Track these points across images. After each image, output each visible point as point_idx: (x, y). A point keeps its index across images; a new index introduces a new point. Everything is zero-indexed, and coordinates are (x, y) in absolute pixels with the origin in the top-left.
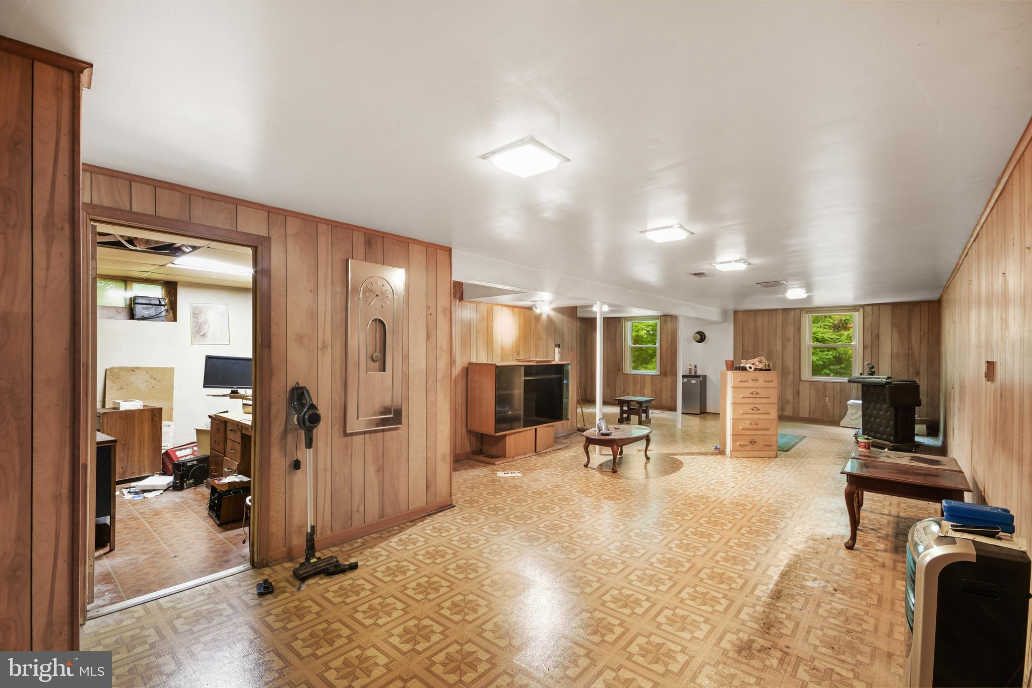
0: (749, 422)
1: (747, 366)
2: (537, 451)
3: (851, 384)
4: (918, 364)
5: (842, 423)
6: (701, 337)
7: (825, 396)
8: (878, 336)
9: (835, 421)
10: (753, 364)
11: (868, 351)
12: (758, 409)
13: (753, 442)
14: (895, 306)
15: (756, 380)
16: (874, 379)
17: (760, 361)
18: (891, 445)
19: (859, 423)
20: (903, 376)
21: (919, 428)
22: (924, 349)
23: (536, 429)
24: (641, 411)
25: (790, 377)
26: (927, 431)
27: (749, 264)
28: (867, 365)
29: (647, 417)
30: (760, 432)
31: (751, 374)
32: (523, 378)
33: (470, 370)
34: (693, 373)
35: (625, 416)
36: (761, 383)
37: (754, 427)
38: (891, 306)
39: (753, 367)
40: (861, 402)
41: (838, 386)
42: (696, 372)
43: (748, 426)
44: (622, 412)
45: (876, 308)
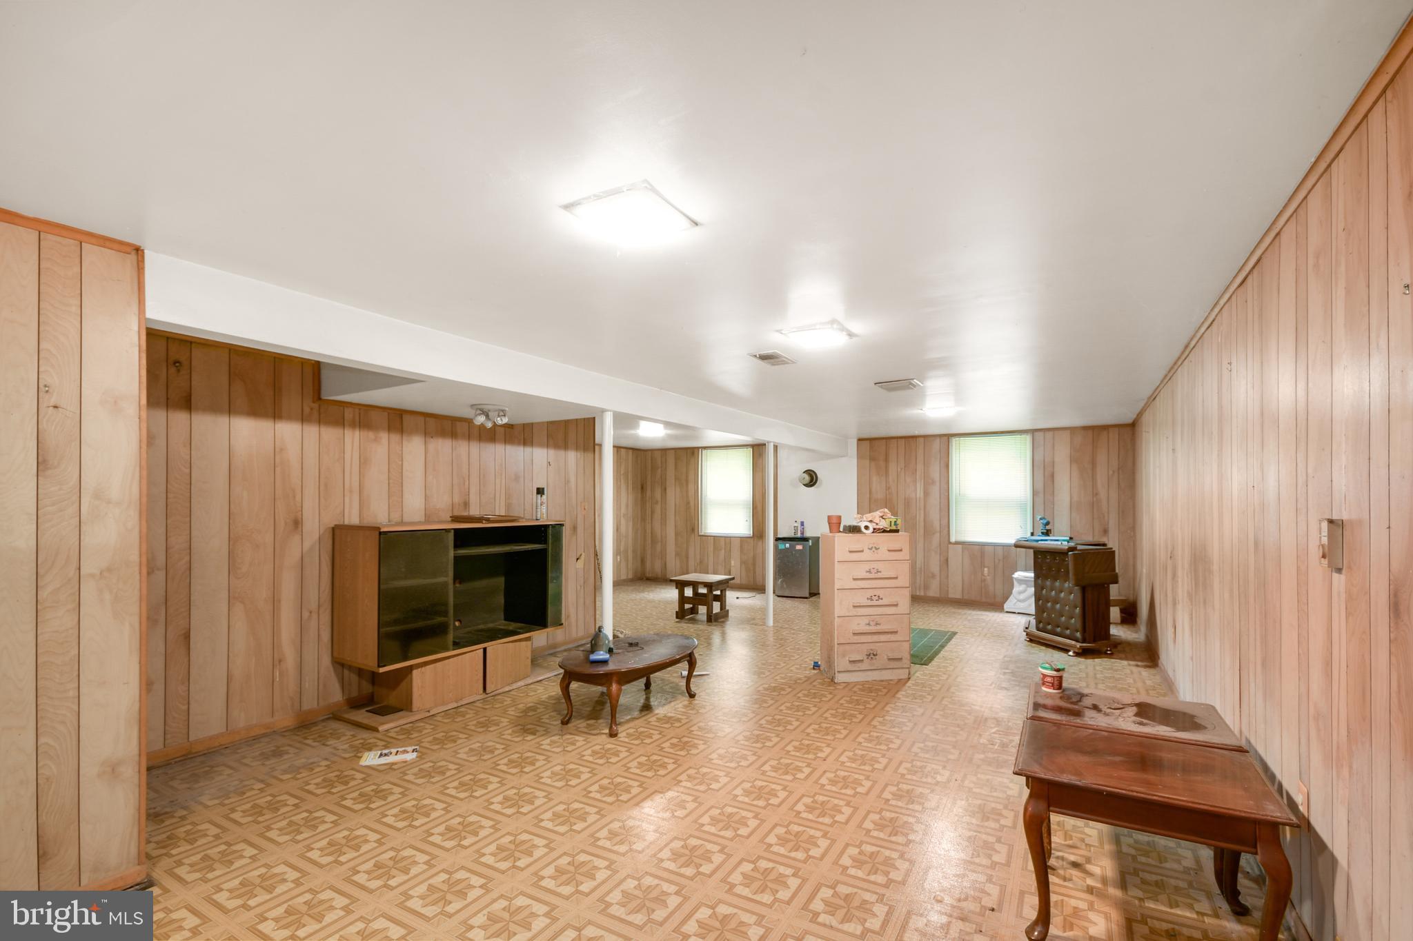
0: (866, 620)
1: (862, 525)
2: (488, 690)
3: (1018, 549)
4: (1106, 518)
5: (1007, 606)
6: (812, 479)
7: (983, 566)
8: (1052, 476)
9: (996, 605)
10: (871, 521)
11: (1040, 499)
12: (879, 598)
13: (872, 655)
14: (1072, 430)
15: (877, 549)
16: (1051, 542)
17: (882, 517)
18: (1078, 645)
19: (1031, 607)
20: (1087, 536)
21: (1115, 613)
22: (1114, 495)
23: (485, 649)
24: (711, 597)
25: (936, 539)
26: (1121, 617)
27: (851, 335)
28: (1041, 519)
29: (723, 607)
30: (883, 638)
31: (868, 538)
32: (452, 553)
33: (339, 535)
34: (799, 535)
35: (687, 606)
36: (883, 553)
37: (873, 628)
38: (1068, 433)
39: (871, 526)
40: (1032, 575)
41: (1000, 551)
42: (802, 533)
43: (863, 628)
44: (683, 599)
45: (1049, 435)
